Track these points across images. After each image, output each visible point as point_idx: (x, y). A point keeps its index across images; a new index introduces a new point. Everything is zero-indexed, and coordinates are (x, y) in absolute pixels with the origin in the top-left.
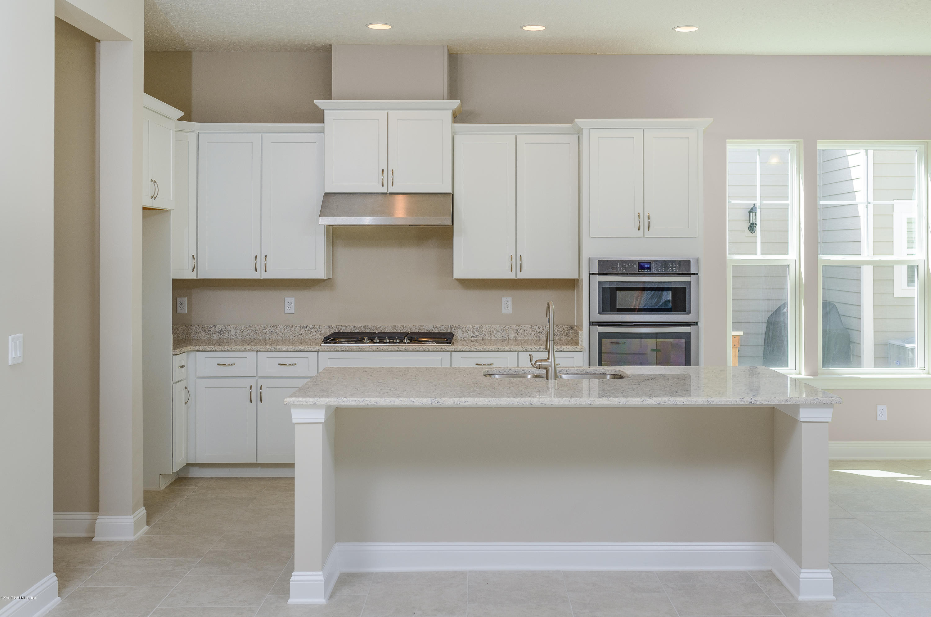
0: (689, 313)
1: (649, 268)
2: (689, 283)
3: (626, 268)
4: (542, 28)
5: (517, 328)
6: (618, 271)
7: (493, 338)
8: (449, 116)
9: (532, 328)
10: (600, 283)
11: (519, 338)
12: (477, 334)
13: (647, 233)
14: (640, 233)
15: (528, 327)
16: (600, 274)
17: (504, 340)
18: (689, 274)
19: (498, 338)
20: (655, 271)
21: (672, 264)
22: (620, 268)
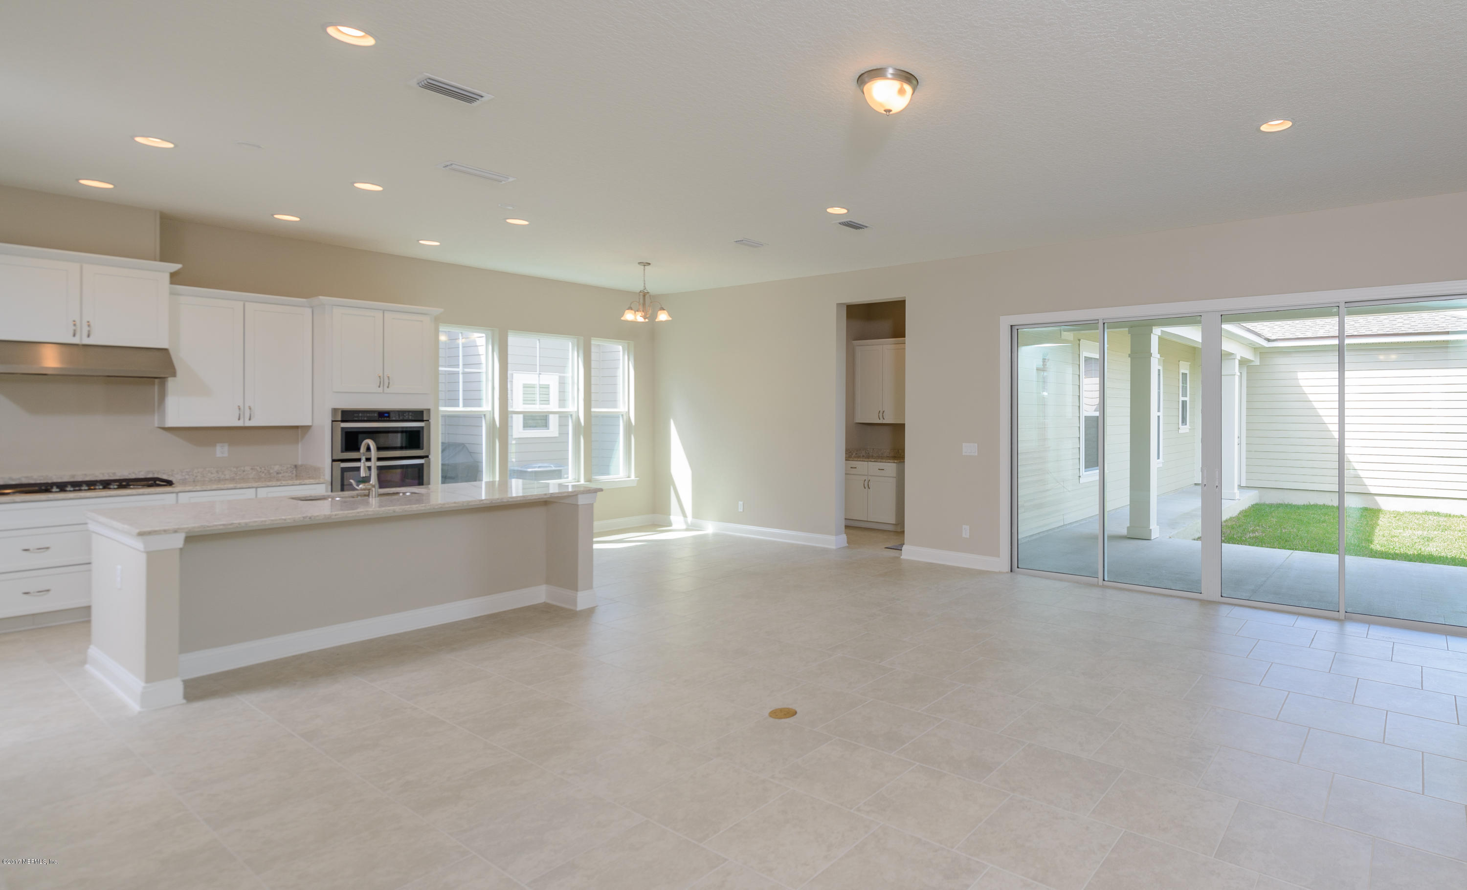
0: (423, 449)
1: (389, 417)
2: (422, 428)
3: (367, 417)
4: (297, 219)
5: (235, 469)
6: (360, 419)
7: (207, 479)
8: (167, 278)
9: (252, 469)
10: (343, 429)
11: (238, 478)
12: (187, 477)
13: (387, 390)
14: (380, 390)
15: (248, 468)
16: (343, 421)
17: (219, 480)
18: (422, 421)
19: (213, 479)
20: (394, 419)
21: (409, 414)
22: (362, 416)
